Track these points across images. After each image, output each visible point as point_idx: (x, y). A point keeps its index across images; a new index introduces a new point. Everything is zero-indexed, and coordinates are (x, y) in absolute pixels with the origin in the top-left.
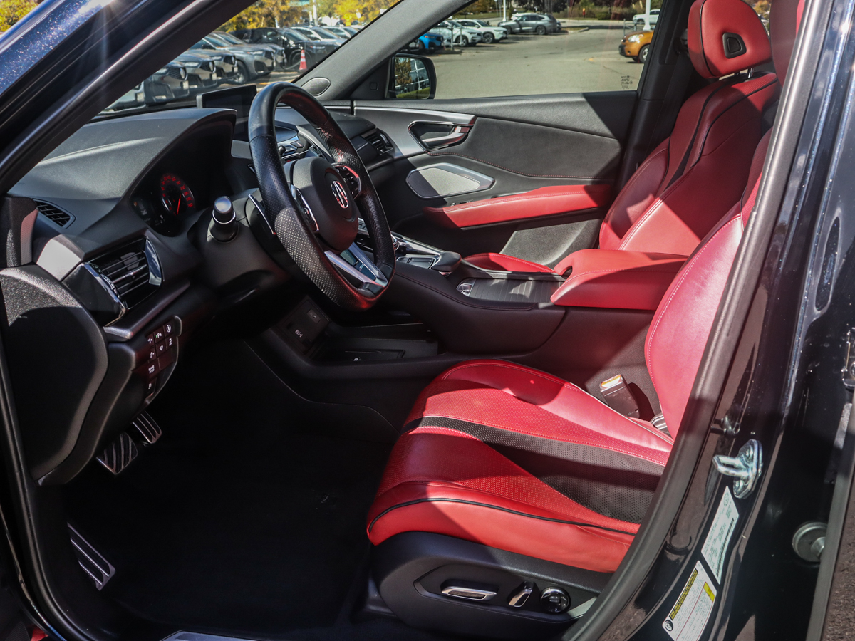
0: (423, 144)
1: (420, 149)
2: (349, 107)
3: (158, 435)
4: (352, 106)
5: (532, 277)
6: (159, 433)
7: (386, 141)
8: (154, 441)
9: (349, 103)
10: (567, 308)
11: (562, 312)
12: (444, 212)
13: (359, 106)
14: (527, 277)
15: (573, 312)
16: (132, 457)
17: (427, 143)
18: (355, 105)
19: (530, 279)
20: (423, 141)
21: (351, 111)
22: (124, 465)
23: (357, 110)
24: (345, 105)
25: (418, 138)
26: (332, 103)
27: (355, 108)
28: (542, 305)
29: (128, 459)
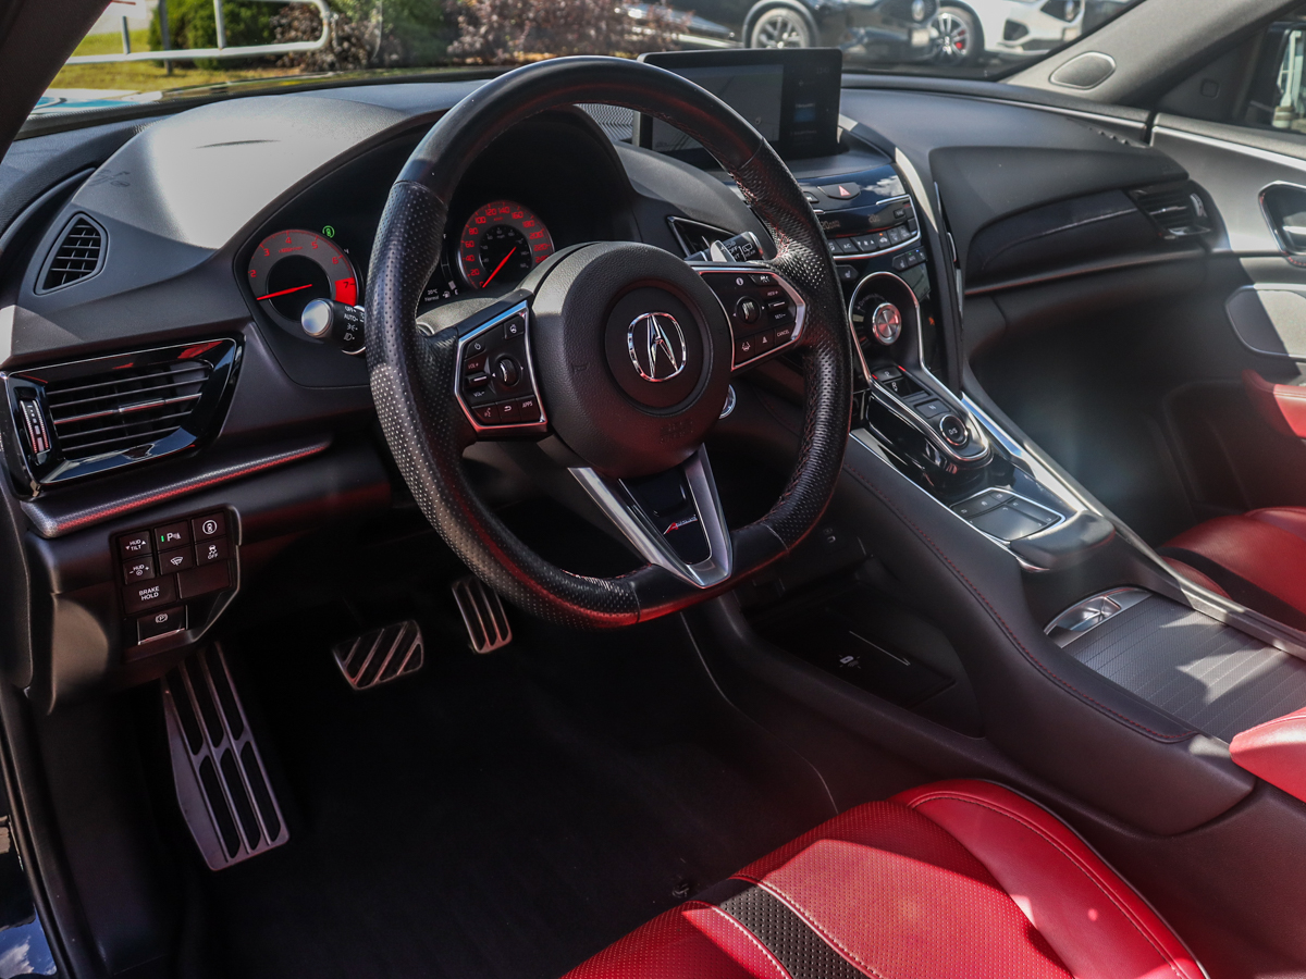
0: (1282, 236)
1: (1273, 244)
2: (1141, 125)
3: (500, 642)
4: (1150, 123)
5: (1284, 643)
6: (504, 638)
7: (1199, 211)
8: (487, 648)
9: (1144, 116)
10: (1259, 785)
11: (1245, 787)
12: (1272, 395)
13: (1164, 126)
14: (1273, 638)
15: (1270, 803)
16: (406, 669)
17: (1292, 235)
18: (1156, 121)
19: (1278, 645)
20: (1286, 228)
21: (1145, 135)
22: (382, 678)
23: (1158, 135)
24: (1135, 119)
25: (1276, 222)
26: (1107, 110)
27: (1156, 129)
28: (1201, 746)
29: (396, 671)
